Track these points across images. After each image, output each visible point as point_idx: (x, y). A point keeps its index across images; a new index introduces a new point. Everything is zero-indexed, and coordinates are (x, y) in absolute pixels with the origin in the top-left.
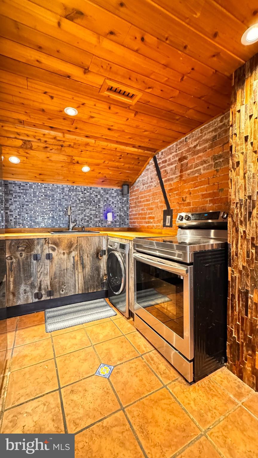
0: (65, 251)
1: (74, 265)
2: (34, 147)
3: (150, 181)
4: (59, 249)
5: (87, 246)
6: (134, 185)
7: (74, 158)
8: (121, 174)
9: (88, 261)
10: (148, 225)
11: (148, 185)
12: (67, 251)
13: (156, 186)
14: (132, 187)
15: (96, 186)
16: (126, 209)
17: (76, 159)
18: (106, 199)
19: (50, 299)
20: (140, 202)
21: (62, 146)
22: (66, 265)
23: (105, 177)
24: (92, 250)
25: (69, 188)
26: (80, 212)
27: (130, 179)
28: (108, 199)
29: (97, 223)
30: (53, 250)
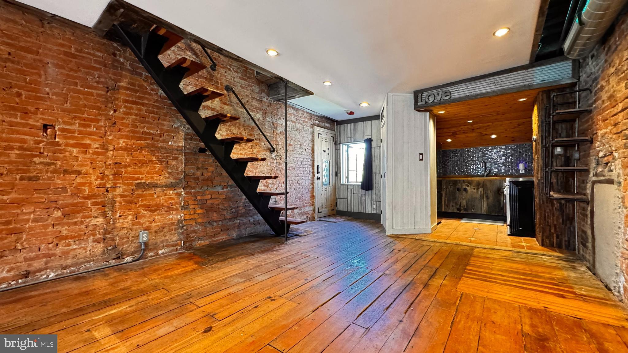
0: (475, 187)
1: (481, 196)
2: (458, 134)
4: (471, 186)
5: (490, 186)
9: (490, 195)
17: (485, 133)
18: (518, 153)
19: (466, 213)
21: (473, 130)
22: (476, 195)
24: (494, 188)
28: (521, 153)
30: (468, 186)
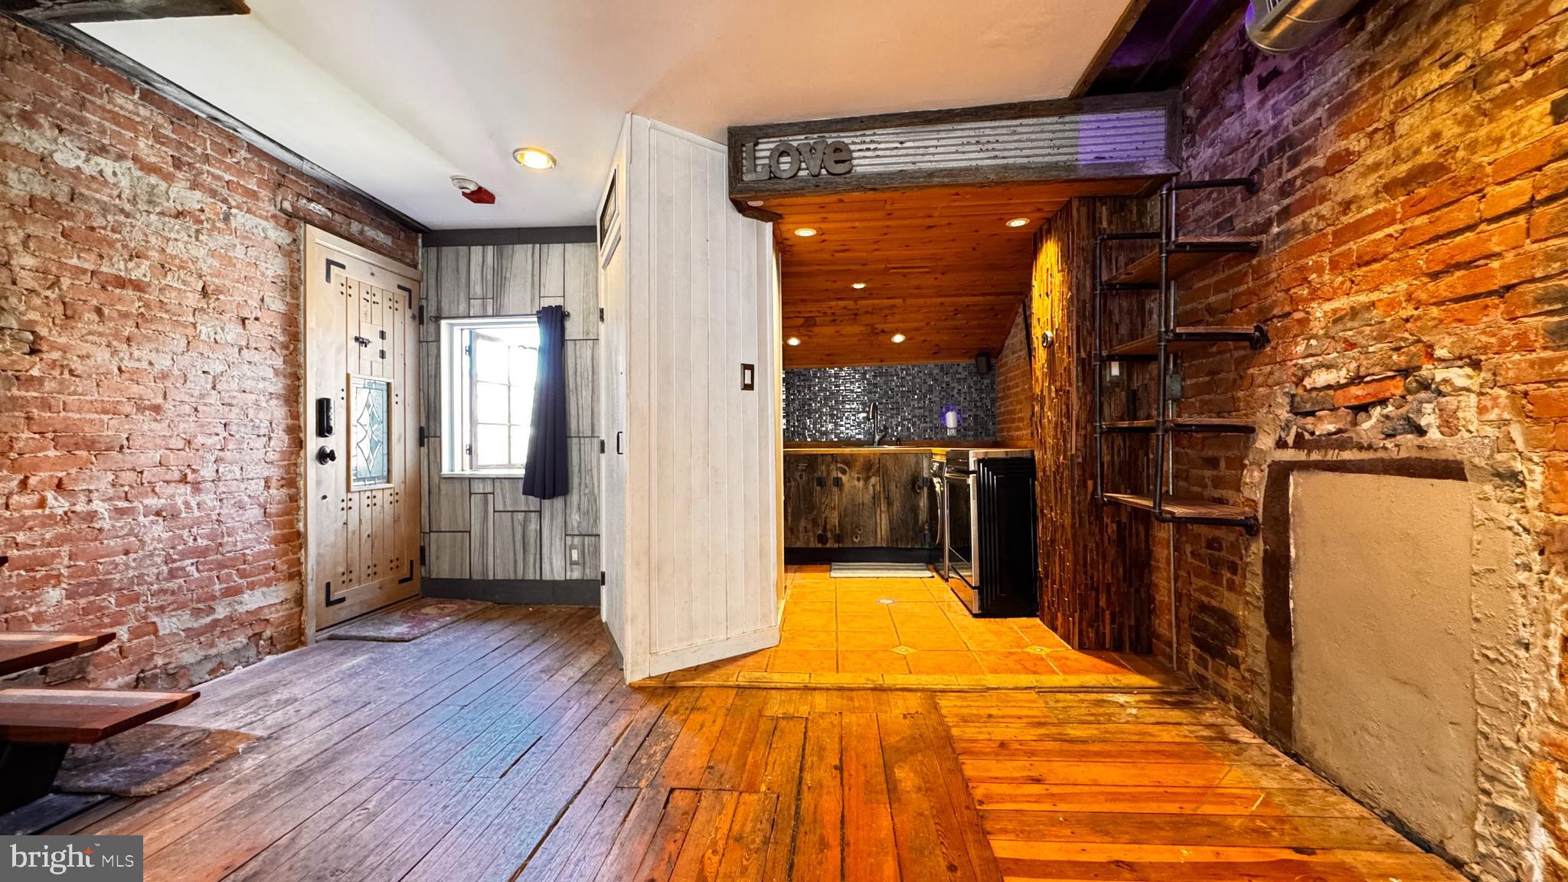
0: (860, 475)
1: (874, 498)
2: (818, 323)
4: (852, 471)
5: (896, 471)
7: (877, 326)
8: (967, 338)
9: (896, 493)
11: (1017, 355)
12: (865, 476)
14: (997, 359)
15: (923, 363)
18: (944, 385)
19: (839, 549)
20: (1009, 388)
22: (863, 497)
23: (938, 346)
24: (905, 477)
25: (874, 370)
27: (989, 344)
28: (949, 385)
29: (927, 433)
30: (844, 472)
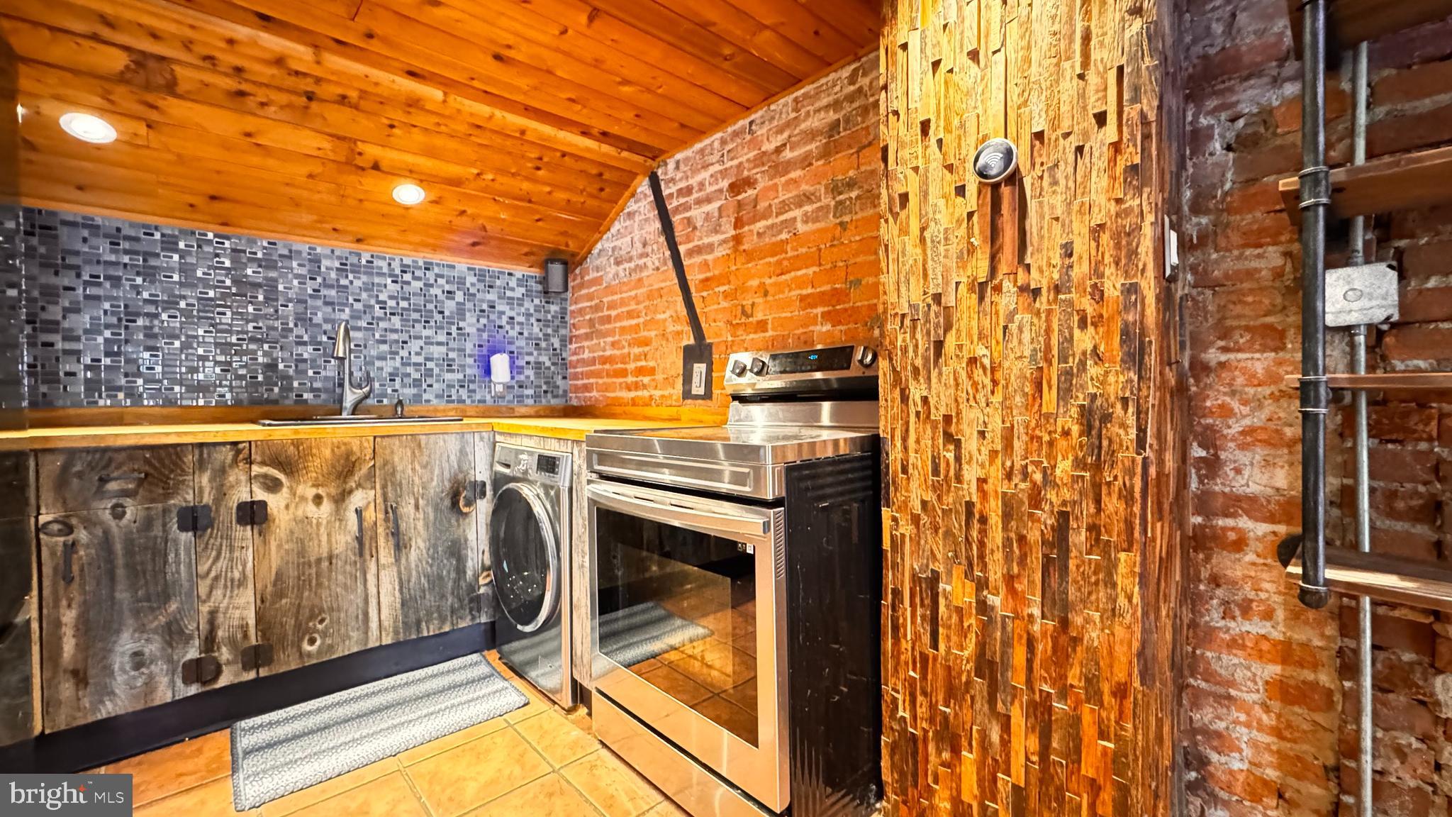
0: (321, 491)
2: (182, 87)
3: (640, 251)
4: (298, 482)
5: (413, 469)
6: (585, 265)
7: (361, 147)
8: (540, 224)
9: (416, 522)
10: (632, 394)
11: (632, 265)
12: (333, 491)
13: (658, 269)
14: (577, 271)
15: (449, 259)
16: (556, 342)
17: (372, 151)
18: (485, 306)
19: (258, 680)
20: (608, 319)
21: (310, 97)
22: (329, 541)
23: (484, 228)
24: (435, 483)
25: (339, 258)
26: (385, 348)
27: (570, 243)
28: (493, 307)
29: (453, 391)
30: (273, 486)
